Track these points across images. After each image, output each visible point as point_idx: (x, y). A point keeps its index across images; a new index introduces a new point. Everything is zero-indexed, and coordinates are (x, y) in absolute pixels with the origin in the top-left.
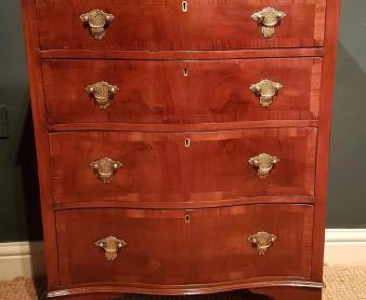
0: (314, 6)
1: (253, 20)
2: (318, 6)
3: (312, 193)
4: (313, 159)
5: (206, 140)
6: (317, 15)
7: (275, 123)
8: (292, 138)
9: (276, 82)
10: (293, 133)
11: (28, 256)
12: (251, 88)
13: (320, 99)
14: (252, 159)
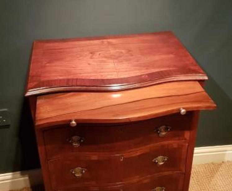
14: (154, 159)
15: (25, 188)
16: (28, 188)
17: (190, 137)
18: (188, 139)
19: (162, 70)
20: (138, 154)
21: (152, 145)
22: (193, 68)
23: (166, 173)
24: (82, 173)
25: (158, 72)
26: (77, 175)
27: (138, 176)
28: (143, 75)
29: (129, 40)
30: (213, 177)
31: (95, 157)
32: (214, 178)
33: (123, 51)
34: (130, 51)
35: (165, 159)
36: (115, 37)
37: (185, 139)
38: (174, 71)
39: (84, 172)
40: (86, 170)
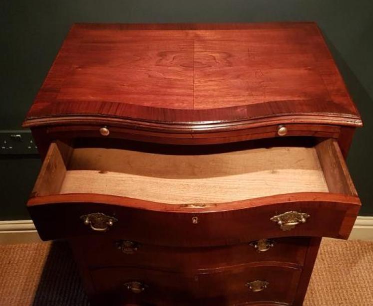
19: (278, 99)
22: (337, 100)
25: (270, 104)
28: (240, 107)
29: (235, 34)
30: (355, 263)
32: (357, 265)
33: (217, 55)
34: (230, 56)
36: (211, 27)
38: (301, 103)
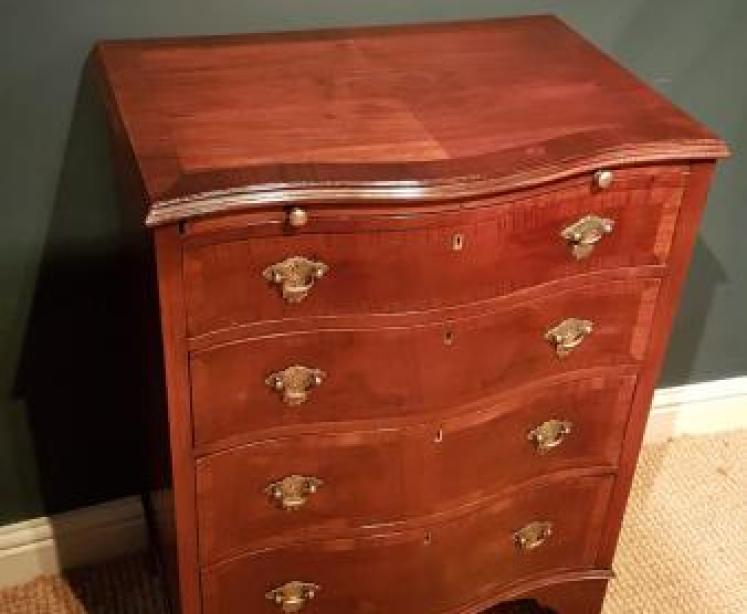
0: (660, 205)
1: (562, 238)
2: (667, 206)
3: (614, 460)
4: (623, 418)
5: (468, 425)
6: (665, 218)
7: (573, 375)
8: (598, 392)
9: (583, 319)
10: (598, 384)
11: (50, 543)
12: (547, 336)
13: (650, 336)
14: (532, 432)
15: (42, 578)
16: (53, 578)
17: (646, 354)
18: (639, 357)
20: (489, 417)
21: (532, 385)
23: (562, 475)
24: (305, 494)
26: (289, 503)
27: (479, 493)
31: (351, 438)
32: (653, 488)
35: (563, 428)
37: (633, 361)
39: (313, 489)
40: (320, 482)
